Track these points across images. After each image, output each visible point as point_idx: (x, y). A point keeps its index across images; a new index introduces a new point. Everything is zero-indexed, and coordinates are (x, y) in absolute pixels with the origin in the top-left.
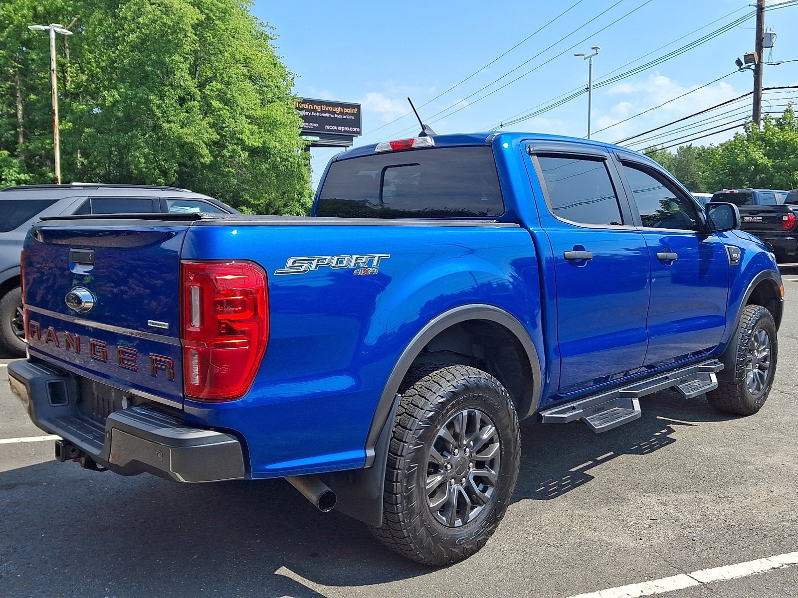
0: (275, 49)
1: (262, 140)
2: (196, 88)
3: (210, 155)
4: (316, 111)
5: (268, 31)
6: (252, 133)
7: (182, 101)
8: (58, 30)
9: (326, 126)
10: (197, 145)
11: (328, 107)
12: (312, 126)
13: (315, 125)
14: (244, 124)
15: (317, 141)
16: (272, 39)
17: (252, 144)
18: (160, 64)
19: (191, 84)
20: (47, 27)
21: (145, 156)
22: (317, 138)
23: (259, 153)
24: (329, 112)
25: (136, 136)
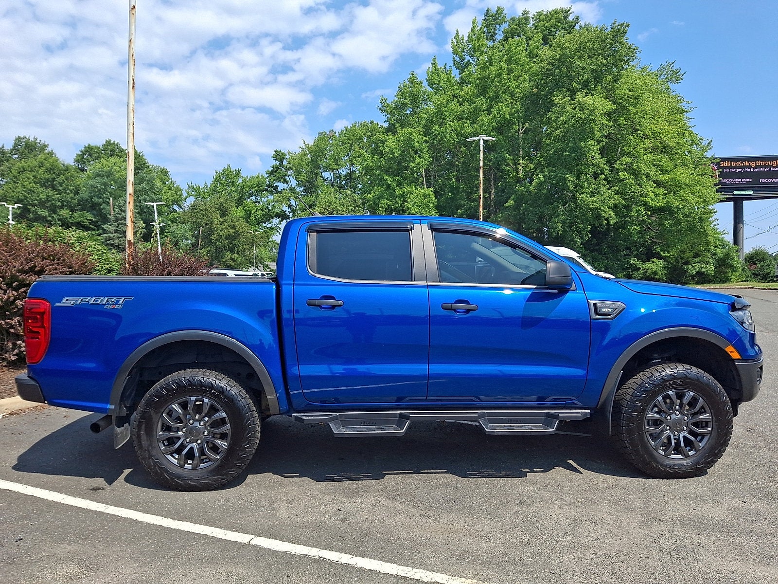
0: (690, 120)
1: (666, 200)
2: (605, 164)
3: (615, 217)
4: (750, 167)
5: (684, 106)
6: (656, 196)
7: (596, 176)
8: (486, 138)
9: (761, 180)
10: (602, 210)
11: (763, 162)
12: (744, 181)
13: (747, 180)
14: (649, 188)
15: (751, 195)
16: (687, 112)
17: (655, 205)
18: (576, 149)
19: (601, 161)
20: (478, 138)
21: (563, 222)
22: (751, 192)
23: (666, 211)
24: (765, 166)
25: (558, 207)
